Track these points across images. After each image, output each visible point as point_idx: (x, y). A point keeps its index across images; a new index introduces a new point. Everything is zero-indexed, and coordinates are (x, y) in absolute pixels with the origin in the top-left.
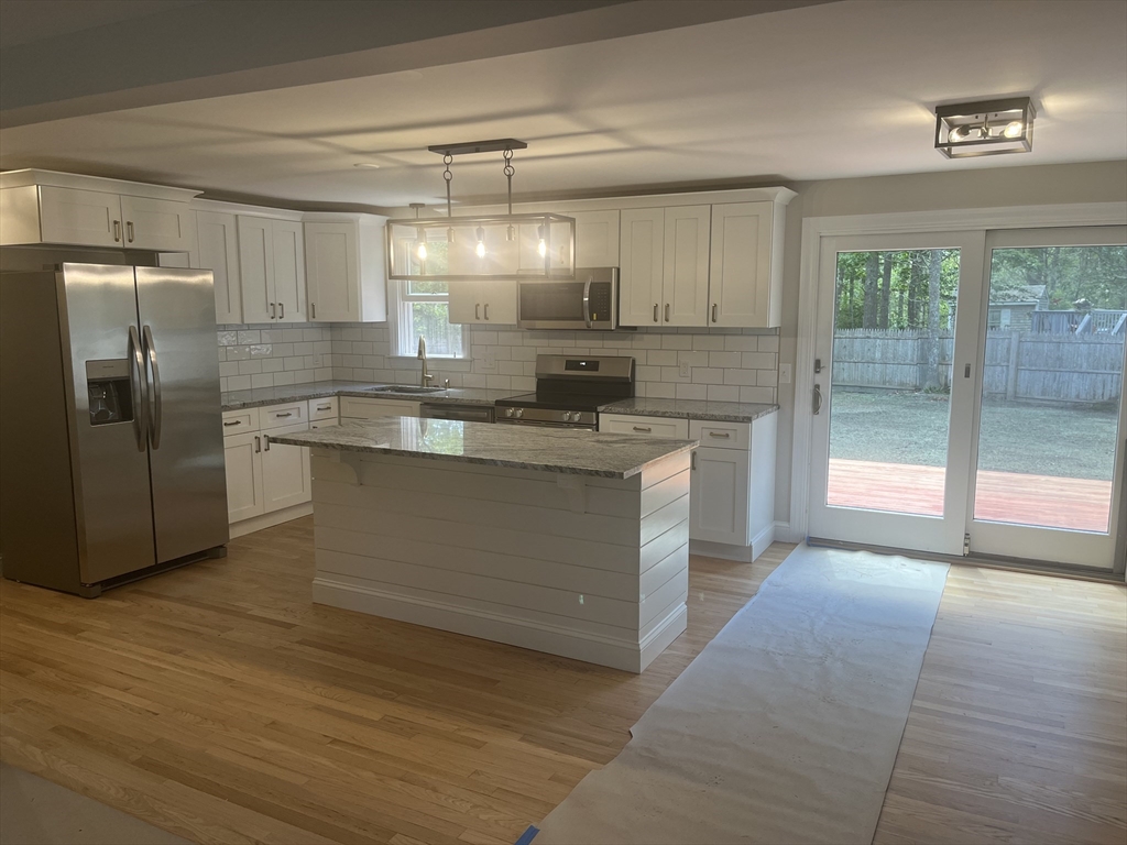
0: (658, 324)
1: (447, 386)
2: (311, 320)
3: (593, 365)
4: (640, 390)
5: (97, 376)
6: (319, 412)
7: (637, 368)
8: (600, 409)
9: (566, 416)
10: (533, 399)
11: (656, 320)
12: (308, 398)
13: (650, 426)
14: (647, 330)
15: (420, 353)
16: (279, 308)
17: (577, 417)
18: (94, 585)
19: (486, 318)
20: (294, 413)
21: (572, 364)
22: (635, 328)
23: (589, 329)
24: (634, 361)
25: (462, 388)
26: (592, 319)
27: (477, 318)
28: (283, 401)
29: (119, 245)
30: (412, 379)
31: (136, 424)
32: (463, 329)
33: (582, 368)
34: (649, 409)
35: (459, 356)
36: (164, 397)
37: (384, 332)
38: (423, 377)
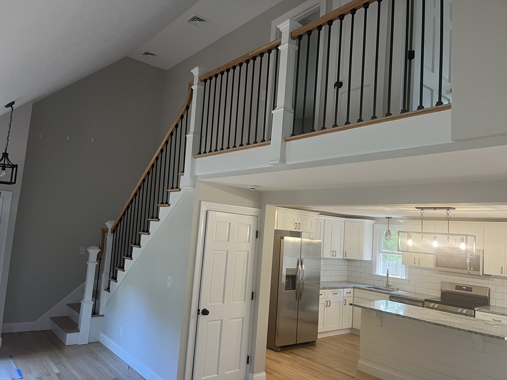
0: (503, 275)
1: (398, 289)
2: (345, 258)
3: (469, 289)
4: (492, 302)
5: (289, 274)
6: (347, 294)
7: (491, 292)
8: (476, 309)
9: (460, 310)
10: (439, 300)
11: (502, 273)
12: (344, 288)
13: (501, 320)
14: (496, 277)
15: (388, 275)
16: (334, 252)
17: (465, 311)
18: (279, 347)
19: (419, 264)
20: (339, 293)
21: (459, 287)
22: (490, 275)
23: (469, 274)
24: (489, 289)
25: (404, 291)
26: (470, 270)
27: (415, 264)
28: (336, 288)
29: (296, 230)
30: (382, 285)
31: (296, 291)
32: (406, 267)
33: (464, 290)
34: (500, 312)
35: (403, 278)
36: (305, 283)
37: (371, 264)
38: (387, 284)
